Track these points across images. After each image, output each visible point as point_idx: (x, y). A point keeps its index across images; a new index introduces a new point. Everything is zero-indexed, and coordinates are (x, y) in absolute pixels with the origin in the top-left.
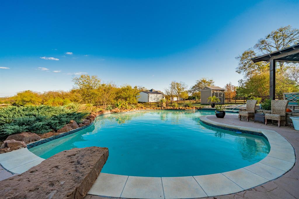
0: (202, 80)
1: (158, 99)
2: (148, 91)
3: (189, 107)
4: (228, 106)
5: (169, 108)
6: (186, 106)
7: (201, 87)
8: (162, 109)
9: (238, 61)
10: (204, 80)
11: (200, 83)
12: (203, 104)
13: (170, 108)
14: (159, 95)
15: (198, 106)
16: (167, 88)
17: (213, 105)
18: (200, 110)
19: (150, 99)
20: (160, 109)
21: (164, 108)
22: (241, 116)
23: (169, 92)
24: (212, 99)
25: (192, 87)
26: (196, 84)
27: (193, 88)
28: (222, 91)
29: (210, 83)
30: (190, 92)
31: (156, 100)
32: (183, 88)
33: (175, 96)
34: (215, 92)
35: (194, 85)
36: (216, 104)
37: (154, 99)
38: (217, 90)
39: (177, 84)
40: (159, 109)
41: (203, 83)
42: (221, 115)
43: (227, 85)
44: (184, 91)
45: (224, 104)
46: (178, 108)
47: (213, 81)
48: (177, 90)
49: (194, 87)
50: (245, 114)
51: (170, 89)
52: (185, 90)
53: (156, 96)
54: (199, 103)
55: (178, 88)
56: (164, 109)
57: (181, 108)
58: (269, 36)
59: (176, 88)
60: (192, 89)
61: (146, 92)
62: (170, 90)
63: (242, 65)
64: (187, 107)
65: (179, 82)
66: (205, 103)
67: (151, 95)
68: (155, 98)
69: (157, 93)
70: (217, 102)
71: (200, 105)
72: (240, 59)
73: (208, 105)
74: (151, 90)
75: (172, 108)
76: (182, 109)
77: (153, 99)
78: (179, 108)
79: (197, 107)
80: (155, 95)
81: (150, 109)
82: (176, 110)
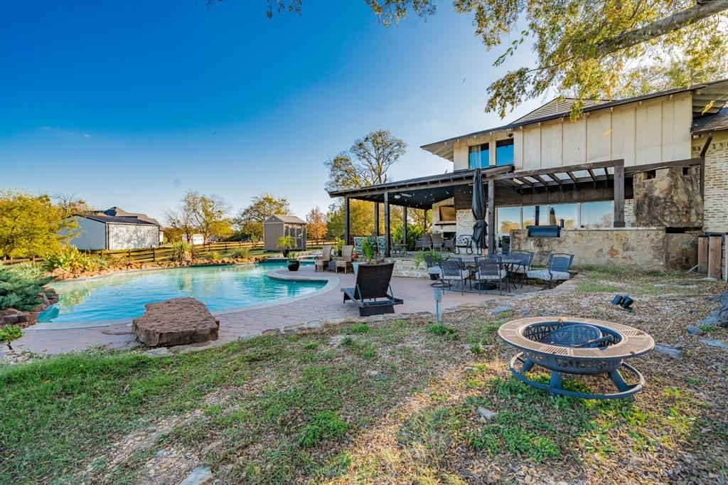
0: (266, 196)
1: (143, 240)
2: (99, 214)
3: (242, 258)
4: (310, 254)
5: (200, 261)
6: (236, 257)
7: (262, 212)
8: (182, 266)
9: (328, 170)
10: (270, 197)
11: (261, 203)
12: (269, 251)
13: (202, 262)
14: (145, 229)
15: (260, 257)
16: (175, 210)
17: (286, 253)
18: (263, 262)
19: (112, 240)
20: (178, 266)
21: (188, 262)
22: (316, 266)
23: (179, 221)
24: (285, 241)
25: (243, 211)
26: (252, 204)
27: (245, 214)
28: (301, 225)
29: (282, 205)
30: (238, 221)
31: (135, 244)
32: (219, 211)
33: (196, 231)
34: (290, 227)
35: (247, 207)
36: (292, 251)
37: (129, 241)
38: (292, 224)
39: (203, 199)
40: (176, 267)
41: (268, 205)
42: (294, 267)
43: (313, 212)
44: (221, 220)
45: (305, 250)
46: (220, 262)
47: (288, 202)
48: (204, 217)
49: (248, 211)
50: (320, 263)
51: (181, 213)
52: (224, 216)
53: (135, 232)
54: (260, 250)
55: (205, 211)
56: (188, 264)
57: (226, 260)
58: (367, 139)
59: (201, 212)
60: (242, 216)
61: (93, 216)
62: (180, 216)
63: (333, 179)
64: (239, 259)
65: (208, 197)
66: (273, 249)
67: (115, 229)
68: (131, 236)
69: (134, 220)
70: (293, 247)
71: (262, 252)
72: (330, 166)
73: (279, 252)
74: (112, 212)
75: (206, 261)
76: (228, 262)
77: (121, 238)
78: (223, 262)
79: (257, 257)
80: (132, 227)
81: (151, 268)
82: (217, 265)
